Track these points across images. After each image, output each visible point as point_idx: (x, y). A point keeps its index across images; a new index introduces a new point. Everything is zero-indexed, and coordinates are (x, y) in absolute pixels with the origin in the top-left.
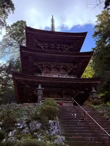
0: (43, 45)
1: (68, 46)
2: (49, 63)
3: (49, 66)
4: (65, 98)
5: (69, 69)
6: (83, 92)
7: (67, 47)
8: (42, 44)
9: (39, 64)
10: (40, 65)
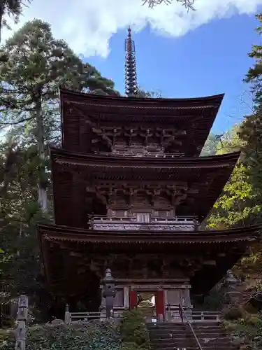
0: (107, 131)
1: (174, 130)
2: (125, 185)
3: (124, 191)
4: (167, 278)
5: (176, 196)
6: (213, 263)
7: (171, 133)
8: (104, 128)
9: (99, 188)
10: (101, 189)
